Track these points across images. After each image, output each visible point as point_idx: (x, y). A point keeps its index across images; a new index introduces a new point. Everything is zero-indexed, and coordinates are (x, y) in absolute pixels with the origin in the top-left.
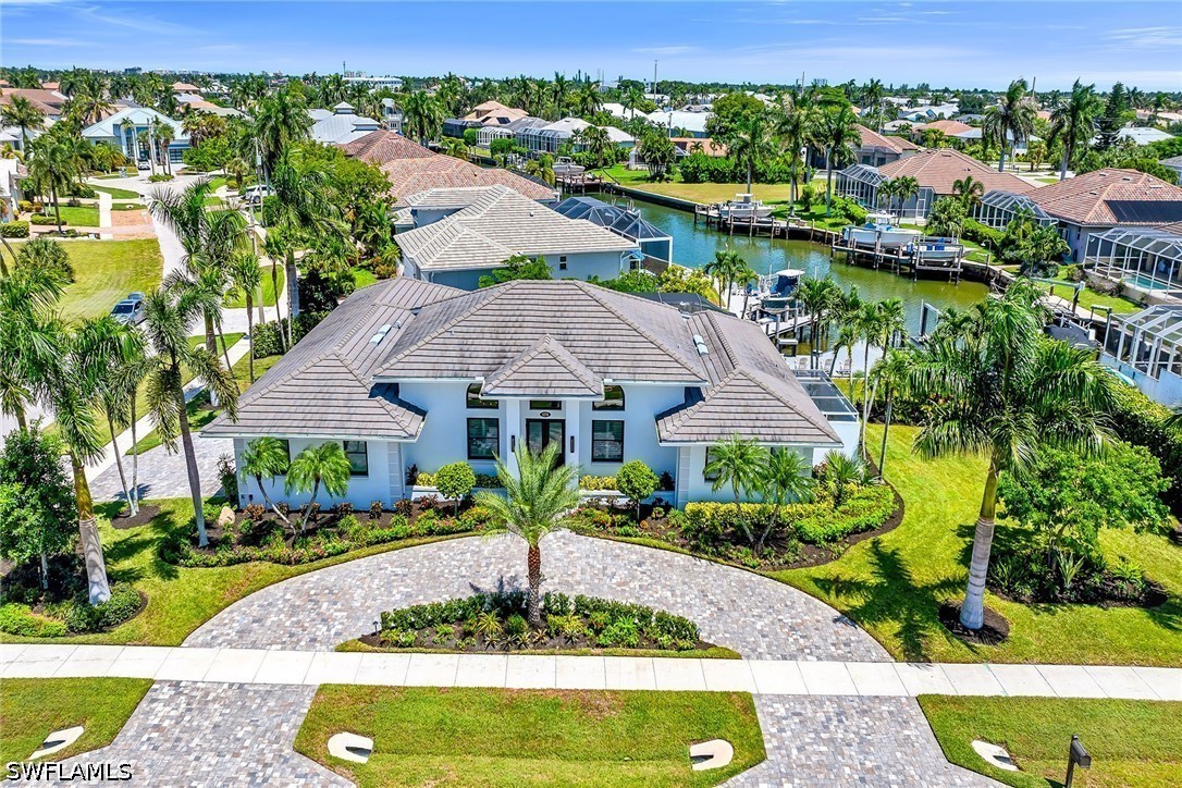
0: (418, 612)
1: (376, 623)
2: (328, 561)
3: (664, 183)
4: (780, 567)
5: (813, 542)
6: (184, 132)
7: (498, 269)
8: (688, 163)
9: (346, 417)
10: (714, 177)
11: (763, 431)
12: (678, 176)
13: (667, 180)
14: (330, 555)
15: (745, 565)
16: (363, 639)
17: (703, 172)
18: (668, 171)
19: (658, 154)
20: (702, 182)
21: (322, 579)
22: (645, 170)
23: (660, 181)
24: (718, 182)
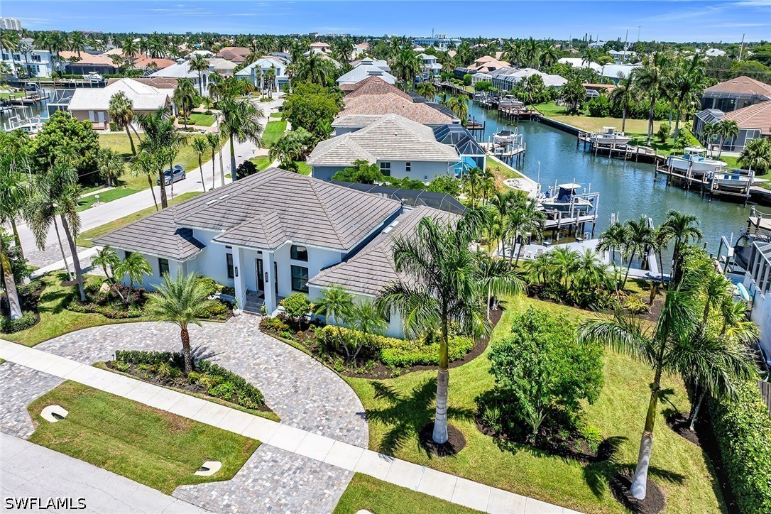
0: (135, 354)
1: (113, 355)
2: (128, 320)
3: (576, 116)
4: (354, 375)
5: (385, 364)
6: (286, 73)
7: (349, 167)
8: (594, 103)
9: (157, 244)
10: (613, 113)
11: (371, 286)
12: (587, 112)
13: (578, 114)
14: (130, 317)
15: (335, 369)
16: (108, 364)
17: (605, 109)
18: (581, 108)
19: (573, 96)
20: (604, 116)
21: (118, 329)
22: (563, 106)
23: (573, 115)
24: (616, 117)
